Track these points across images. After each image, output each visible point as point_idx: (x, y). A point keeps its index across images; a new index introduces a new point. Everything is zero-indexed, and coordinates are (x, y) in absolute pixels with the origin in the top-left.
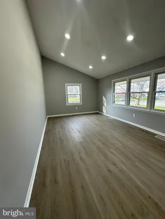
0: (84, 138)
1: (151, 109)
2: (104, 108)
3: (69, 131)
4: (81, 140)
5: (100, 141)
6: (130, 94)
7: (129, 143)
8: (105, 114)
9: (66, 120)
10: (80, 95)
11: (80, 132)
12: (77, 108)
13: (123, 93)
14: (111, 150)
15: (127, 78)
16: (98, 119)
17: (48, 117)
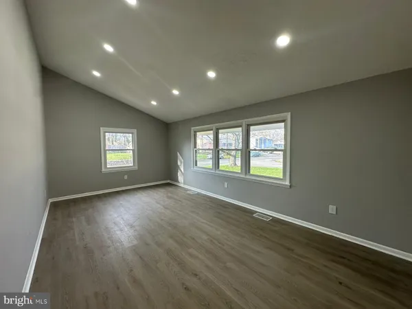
0: (141, 238)
1: (246, 174)
2: (179, 174)
3: (107, 228)
4: (135, 242)
5: (171, 237)
6: (218, 151)
7: (219, 233)
8: (182, 185)
9: (100, 204)
10: (133, 151)
11: (132, 226)
12: (126, 177)
13: (209, 149)
14: (191, 250)
15: (214, 126)
16: (169, 195)
17: (51, 200)
